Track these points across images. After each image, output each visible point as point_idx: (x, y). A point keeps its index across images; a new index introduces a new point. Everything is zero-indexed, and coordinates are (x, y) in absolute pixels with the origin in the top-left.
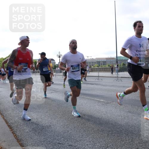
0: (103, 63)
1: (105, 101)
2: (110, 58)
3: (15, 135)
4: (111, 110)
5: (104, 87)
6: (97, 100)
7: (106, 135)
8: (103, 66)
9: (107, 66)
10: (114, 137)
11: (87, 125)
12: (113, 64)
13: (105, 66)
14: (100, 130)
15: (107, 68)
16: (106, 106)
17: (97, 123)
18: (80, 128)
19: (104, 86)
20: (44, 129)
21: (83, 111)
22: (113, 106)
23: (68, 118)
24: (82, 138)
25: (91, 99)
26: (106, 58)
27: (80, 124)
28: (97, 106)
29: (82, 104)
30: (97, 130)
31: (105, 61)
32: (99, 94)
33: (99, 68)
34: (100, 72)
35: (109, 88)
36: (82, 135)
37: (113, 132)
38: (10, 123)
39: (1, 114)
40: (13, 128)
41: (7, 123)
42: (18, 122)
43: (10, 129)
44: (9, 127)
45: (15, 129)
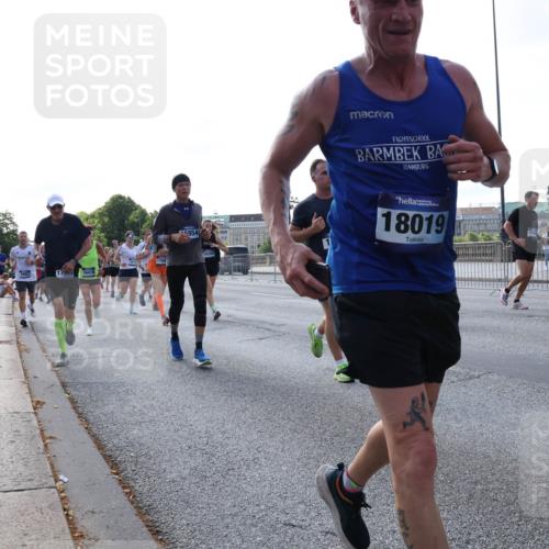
3: (131, 492)
4: (483, 405)
7: (465, 495)
9: (466, 240)
10: (495, 503)
12: (489, 231)
13: (457, 237)
15: (466, 247)
16: (463, 389)
20: (234, 469)
22: (489, 388)
23: (321, 431)
26: (462, 209)
31: (460, 222)
35: (476, 320)
37: (491, 486)
38: (110, 445)
39: (80, 415)
40: (122, 466)
41: (100, 446)
42: (141, 444)
43: (112, 468)
44: (107, 462)
45: (130, 467)
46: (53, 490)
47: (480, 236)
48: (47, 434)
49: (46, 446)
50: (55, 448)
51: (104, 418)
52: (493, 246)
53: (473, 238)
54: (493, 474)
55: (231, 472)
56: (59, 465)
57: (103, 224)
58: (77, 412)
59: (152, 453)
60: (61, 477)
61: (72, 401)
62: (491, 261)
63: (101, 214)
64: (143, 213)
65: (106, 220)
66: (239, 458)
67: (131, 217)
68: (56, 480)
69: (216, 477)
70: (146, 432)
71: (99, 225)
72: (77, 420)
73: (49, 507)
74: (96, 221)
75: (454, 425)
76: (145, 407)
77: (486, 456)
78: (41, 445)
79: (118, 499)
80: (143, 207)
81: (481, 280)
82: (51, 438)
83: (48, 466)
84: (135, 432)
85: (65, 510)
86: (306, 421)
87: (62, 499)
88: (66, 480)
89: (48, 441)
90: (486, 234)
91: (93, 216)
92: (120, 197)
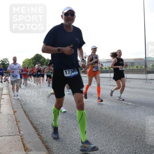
0: (131, 64)
1: (133, 104)
2: (138, 59)
3: (40, 137)
4: (140, 114)
5: (132, 90)
6: (125, 103)
7: (135, 140)
8: (131, 68)
9: (135, 68)
10: (143, 142)
11: (114, 129)
12: (142, 65)
13: (133, 67)
14: (128, 134)
15: (135, 70)
16: (134, 110)
17: (124, 127)
18: (107, 132)
19: (132, 88)
20: (69, 131)
21: (110, 114)
22: (142, 109)
23: (94, 121)
24: (108, 142)
25: (118, 102)
26: (134, 59)
27: (107, 128)
28: (125, 109)
29: (109, 107)
30: (124, 134)
31: (133, 63)
32: (126, 97)
33: (127, 70)
34: (127, 73)
35: (138, 90)
36: (109, 140)
37: (142, 137)
38: (35, 124)
39: (27, 115)
40: (38, 130)
41: (32, 124)
42: (43, 124)
43: (35, 130)
44: (34, 128)
45: (40, 130)
46: (19, 136)
47: (139, 67)
48: (17, 120)
49: (17, 123)
50: (19, 124)
51: (33, 116)
52: (143, 70)
53: (137, 67)
54: (143, 134)
55: (69, 132)
56: (21, 129)
57: (33, 62)
58: (26, 114)
59: (47, 126)
60: (21, 132)
61: (24, 111)
62: (142, 74)
63: (33, 59)
64: (45, 59)
65: (34, 61)
66: (71, 128)
67: (41, 60)
68: (20, 133)
69: (65, 133)
70: (45, 120)
71: (32, 62)
72: (26, 117)
73: (18, 140)
74: (31, 61)
75: (132, 120)
76: (45, 113)
77: (141, 129)
78: (16, 123)
79: (37, 139)
80: (44, 57)
81: (139, 79)
82: (18, 121)
83: (18, 129)
84: (42, 120)
85: (22, 141)
86: (90, 118)
87: (21, 138)
88: (22, 133)
89: (17, 122)
90: (141, 66)
91: (30, 60)
92: (38, 54)
